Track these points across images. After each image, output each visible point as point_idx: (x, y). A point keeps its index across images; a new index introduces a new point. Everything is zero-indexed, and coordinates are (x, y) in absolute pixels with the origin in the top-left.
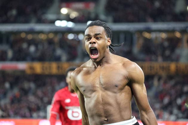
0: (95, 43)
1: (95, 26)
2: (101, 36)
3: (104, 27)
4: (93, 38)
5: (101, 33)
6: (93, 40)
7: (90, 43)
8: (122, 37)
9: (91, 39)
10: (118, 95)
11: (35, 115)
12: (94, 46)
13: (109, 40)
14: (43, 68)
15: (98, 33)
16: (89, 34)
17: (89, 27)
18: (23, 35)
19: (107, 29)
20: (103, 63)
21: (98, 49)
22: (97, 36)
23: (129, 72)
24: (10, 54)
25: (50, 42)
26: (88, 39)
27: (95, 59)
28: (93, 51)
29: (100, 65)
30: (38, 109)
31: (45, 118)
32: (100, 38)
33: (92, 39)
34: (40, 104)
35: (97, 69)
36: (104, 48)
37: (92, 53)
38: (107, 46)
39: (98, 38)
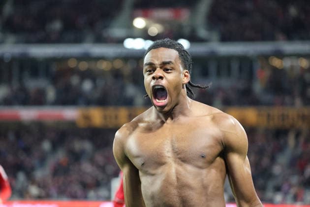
0: (161, 78)
1: (162, 49)
2: (172, 66)
3: (177, 50)
4: (158, 69)
5: (173, 61)
6: (159, 72)
7: (154, 78)
8: (235, 66)
9: (154, 71)
10: (204, 172)
11: (92, 194)
12: (161, 84)
13: (186, 74)
14: (105, 117)
15: (168, 60)
16: (152, 61)
17: (151, 51)
18: (72, 64)
19: (183, 54)
20: (176, 115)
21: (167, 89)
22: (166, 67)
23: (223, 132)
24: (51, 94)
25: (117, 74)
26: (150, 71)
27: (162, 107)
28: (158, 93)
29: (172, 119)
30: (97, 185)
31: (108, 199)
32: (171, 70)
33: (156, 72)
34: (100, 176)
35: (165, 124)
36: (177, 87)
37: (156, 97)
38: (183, 84)
39: (168, 70)
